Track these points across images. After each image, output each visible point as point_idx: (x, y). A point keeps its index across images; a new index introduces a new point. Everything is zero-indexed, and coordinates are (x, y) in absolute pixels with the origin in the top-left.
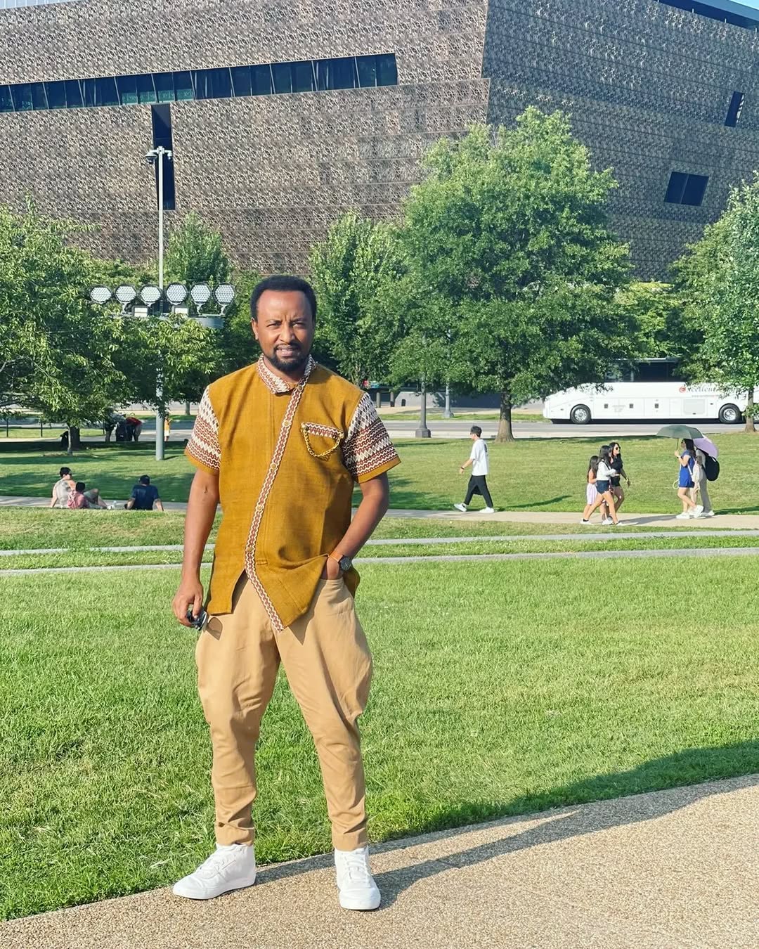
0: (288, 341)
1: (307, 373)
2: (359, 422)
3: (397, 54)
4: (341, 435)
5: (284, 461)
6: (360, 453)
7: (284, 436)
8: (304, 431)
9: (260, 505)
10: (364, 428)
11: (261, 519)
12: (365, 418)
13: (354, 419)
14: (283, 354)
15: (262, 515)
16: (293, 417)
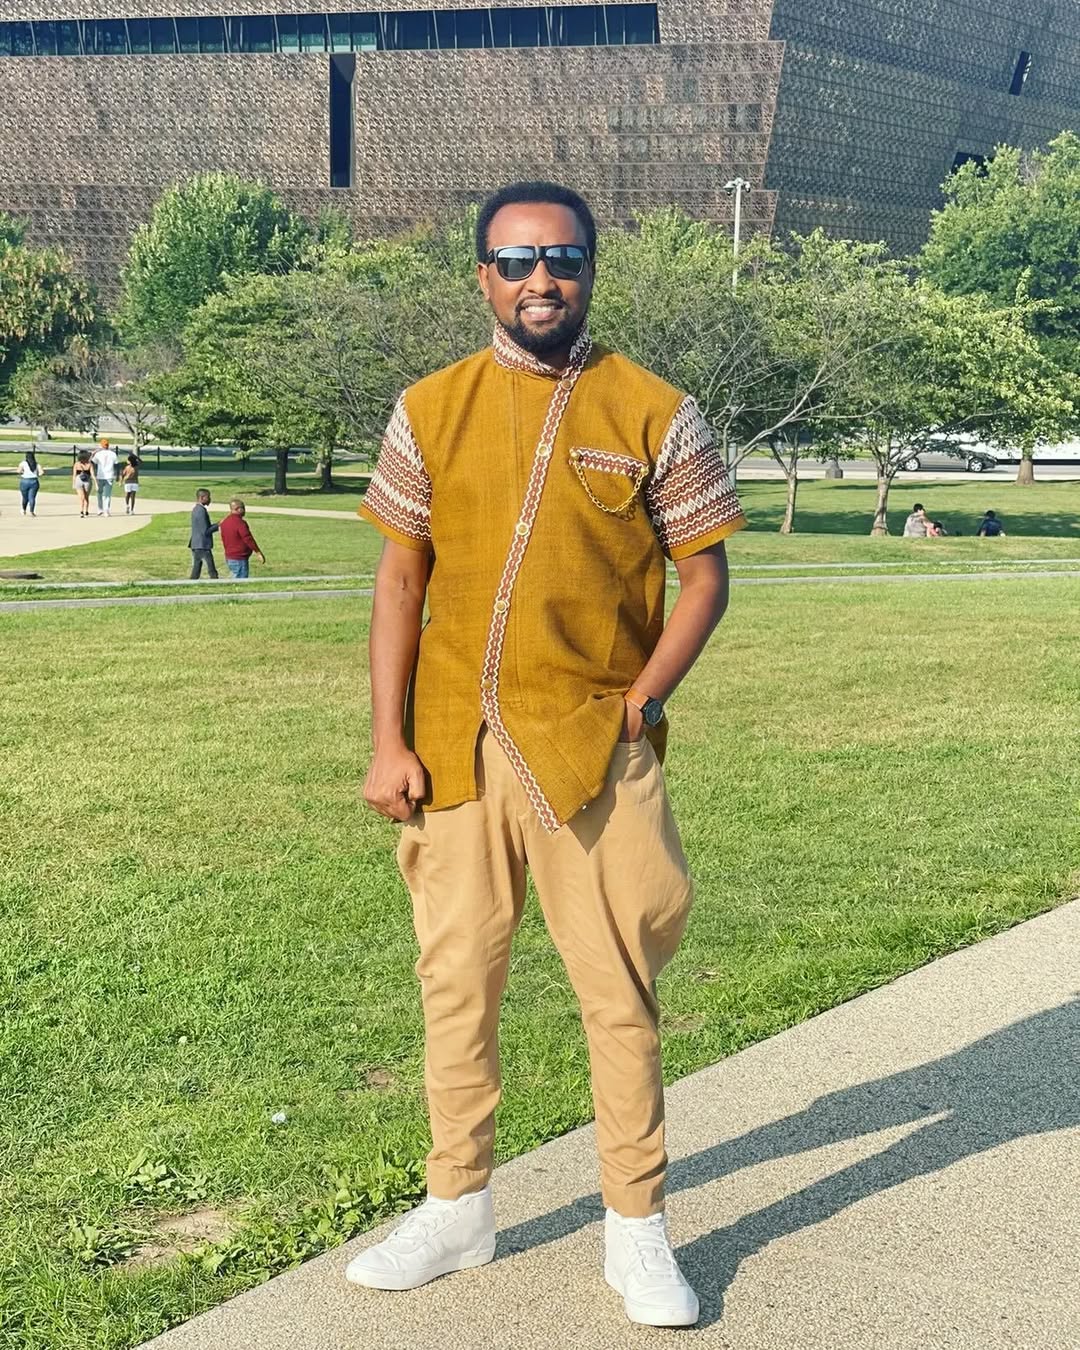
0: (542, 292)
2: (679, 448)
3: (659, 5)
4: (642, 470)
5: (541, 517)
6: (678, 505)
7: (540, 473)
8: (575, 463)
9: (502, 602)
10: (687, 458)
11: (505, 627)
12: (689, 439)
13: (668, 441)
14: (534, 317)
15: (507, 618)
16: (555, 437)
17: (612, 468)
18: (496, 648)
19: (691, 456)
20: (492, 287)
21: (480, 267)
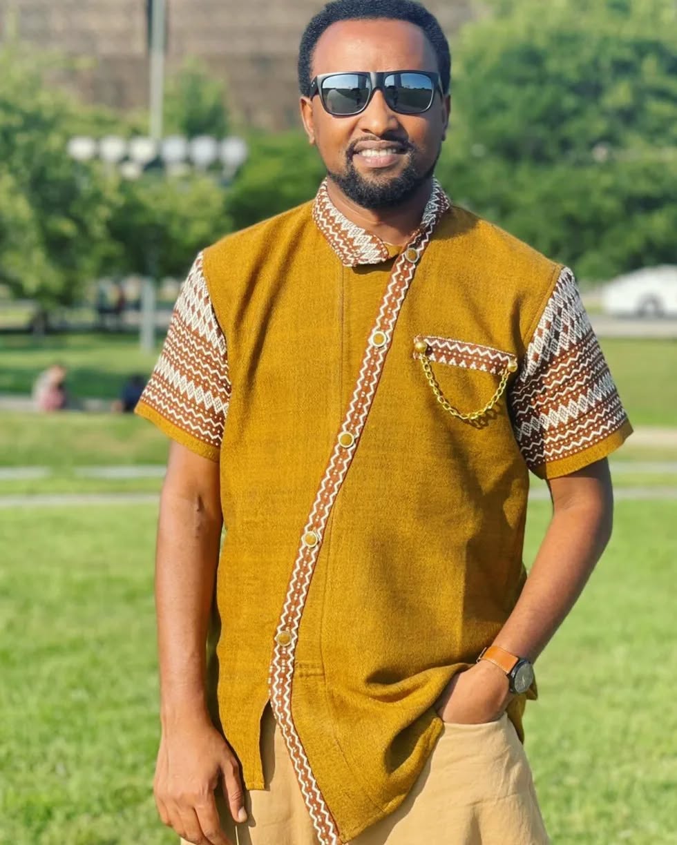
0: (380, 131)
1: (429, 218)
2: (557, 335)
4: (510, 365)
5: (371, 426)
6: (556, 409)
7: (373, 368)
8: (421, 357)
9: (312, 533)
10: (566, 348)
11: (314, 566)
12: (568, 324)
13: (542, 325)
14: (371, 163)
15: (317, 555)
16: (395, 324)
17: (469, 362)
18: (299, 592)
19: (572, 346)
20: (316, 126)
21: (304, 102)
